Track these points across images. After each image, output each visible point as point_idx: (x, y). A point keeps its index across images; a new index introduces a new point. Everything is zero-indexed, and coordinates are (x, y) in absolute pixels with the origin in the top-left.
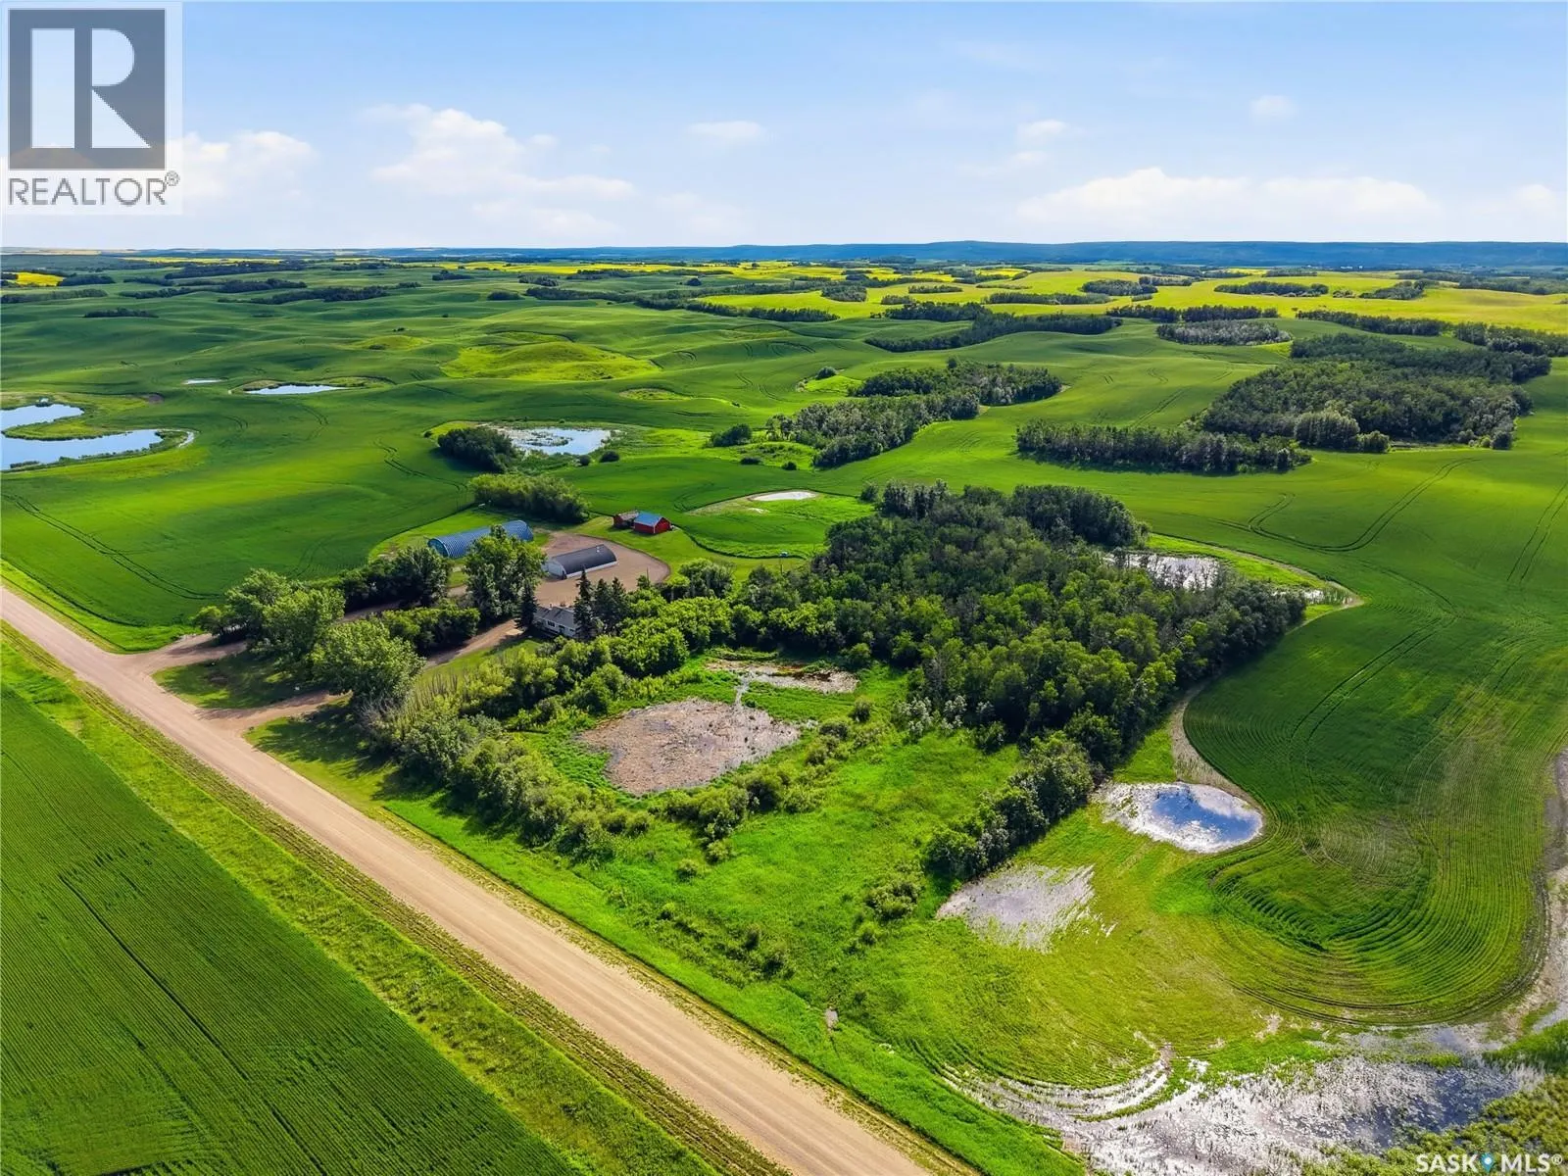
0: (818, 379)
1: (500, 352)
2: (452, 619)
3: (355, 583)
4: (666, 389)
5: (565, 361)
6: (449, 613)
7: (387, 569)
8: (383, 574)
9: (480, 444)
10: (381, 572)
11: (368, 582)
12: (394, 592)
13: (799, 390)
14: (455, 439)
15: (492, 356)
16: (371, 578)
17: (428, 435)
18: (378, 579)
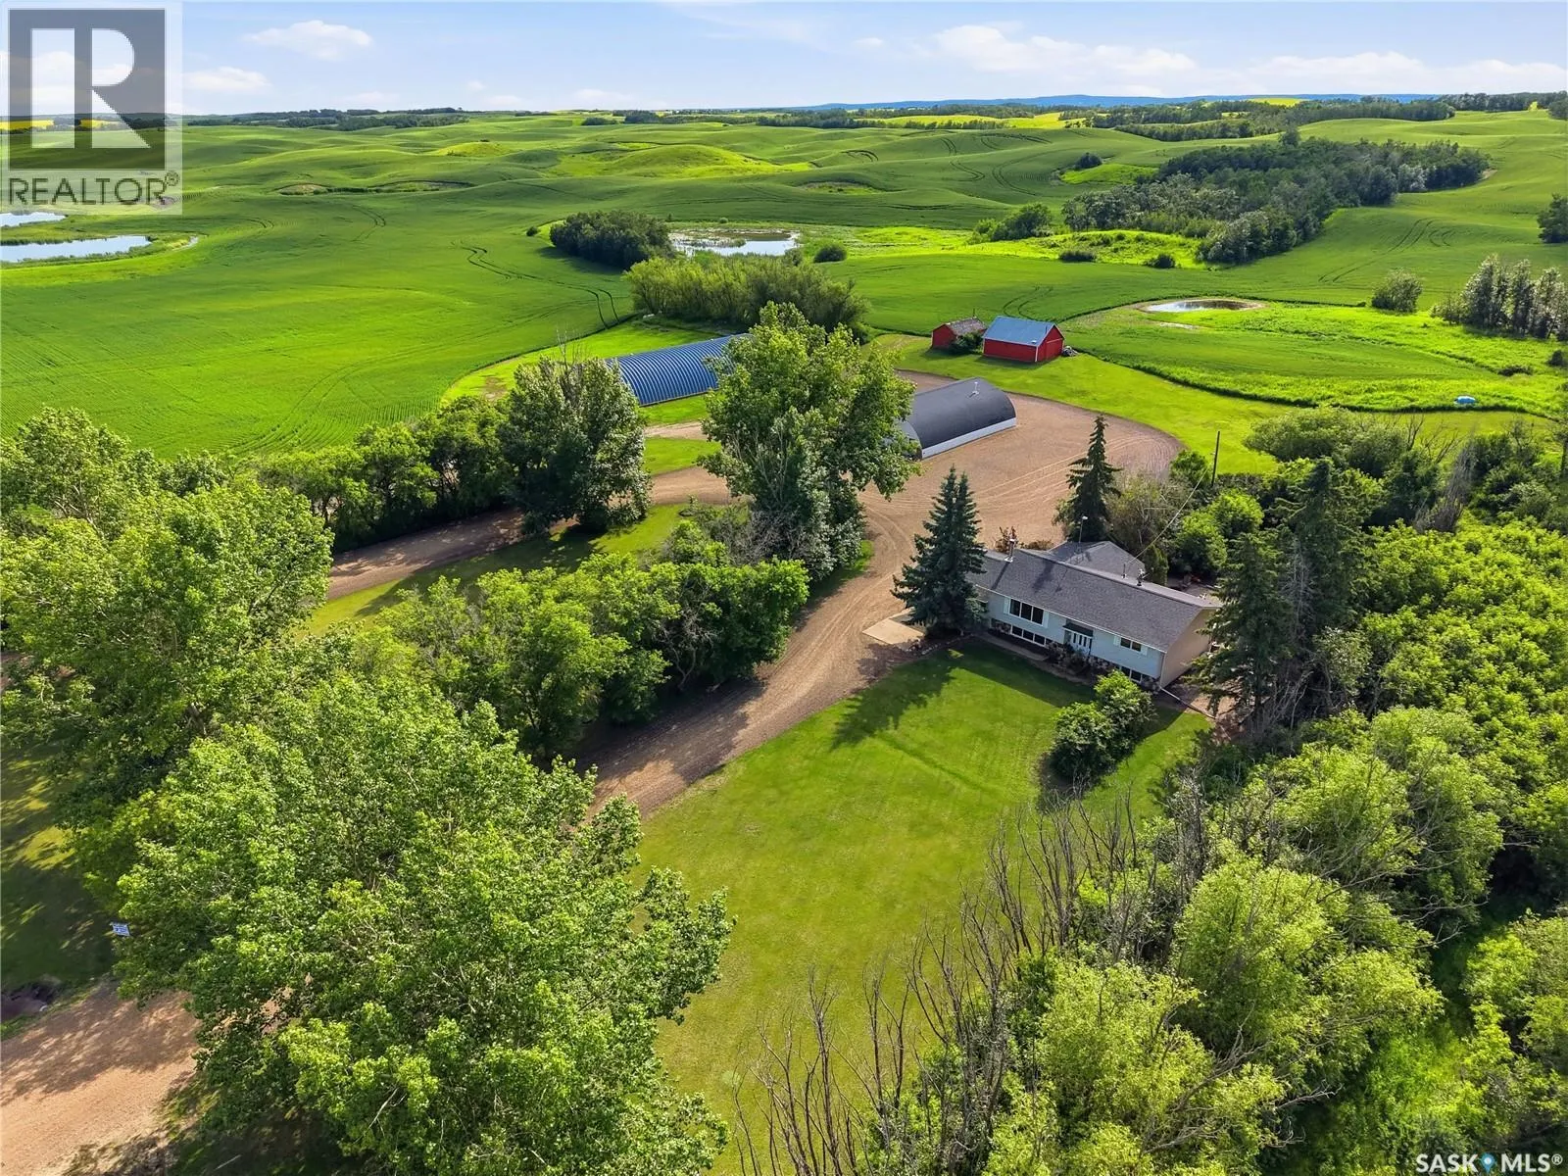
0: (1077, 169)
1: (611, 159)
2: (720, 597)
3: (398, 460)
4: (861, 184)
5: (698, 165)
6: (710, 574)
7: (483, 424)
8: (476, 439)
9: (623, 228)
10: (470, 431)
11: (436, 460)
12: (506, 490)
13: (1055, 182)
14: (578, 227)
15: (604, 163)
16: (440, 452)
17: (531, 233)
18: (467, 456)
